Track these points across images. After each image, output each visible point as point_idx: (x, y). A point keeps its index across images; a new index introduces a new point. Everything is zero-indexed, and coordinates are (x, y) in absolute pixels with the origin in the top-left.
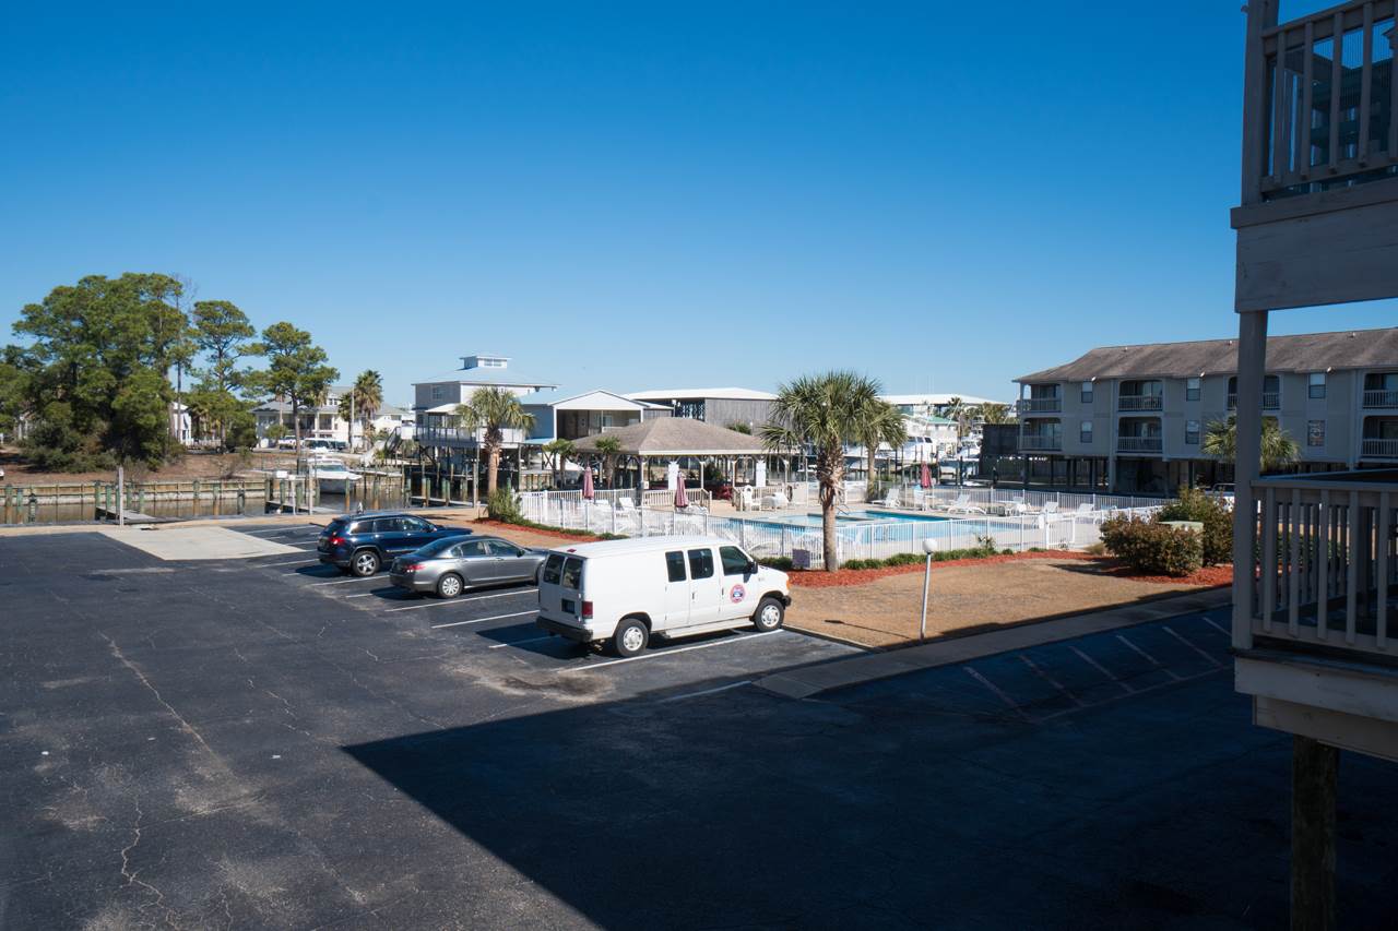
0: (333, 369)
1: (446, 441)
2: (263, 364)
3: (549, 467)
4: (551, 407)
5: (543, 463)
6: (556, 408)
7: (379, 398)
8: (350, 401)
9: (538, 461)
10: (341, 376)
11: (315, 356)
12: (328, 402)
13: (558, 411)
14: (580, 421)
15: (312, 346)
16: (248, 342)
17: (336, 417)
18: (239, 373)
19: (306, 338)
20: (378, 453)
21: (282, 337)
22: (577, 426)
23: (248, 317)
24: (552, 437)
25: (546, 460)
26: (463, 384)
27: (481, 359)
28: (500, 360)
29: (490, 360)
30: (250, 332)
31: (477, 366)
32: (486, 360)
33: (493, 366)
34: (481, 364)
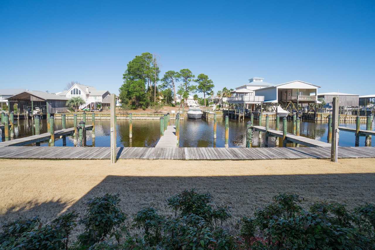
1: (235, 101)
2: (197, 84)
3: (274, 111)
4: (275, 88)
5: (272, 110)
6: (278, 88)
9: (270, 109)
11: (209, 82)
13: (278, 89)
14: (288, 94)
15: (208, 79)
16: (193, 79)
19: (207, 77)
21: (202, 77)
22: (287, 96)
23: (193, 73)
24: (276, 99)
25: (273, 109)
26: (248, 86)
27: (254, 79)
28: (260, 79)
29: (257, 79)
30: (194, 76)
31: (253, 81)
32: (256, 79)
33: (258, 81)
34: (254, 80)
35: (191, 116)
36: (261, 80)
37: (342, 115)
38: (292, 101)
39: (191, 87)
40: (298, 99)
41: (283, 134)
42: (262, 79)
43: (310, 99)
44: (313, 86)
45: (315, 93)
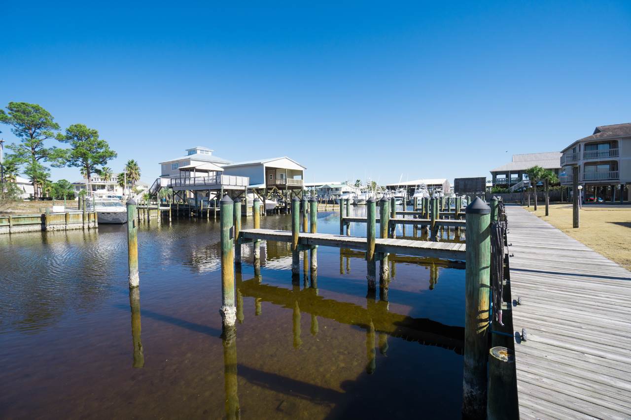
0: (113, 152)
2: (67, 146)
4: (260, 165)
6: (265, 165)
7: (139, 175)
8: (124, 177)
10: (118, 156)
11: (100, 145)
12: (112, 179)
13: (266, 167)
14: (269, 177)
15: (99, 139)
16: (55, 132)
17: (116, 186)
18: (46, 150)
19: (95, 134)
20: (145, 196)
21: (80, 133)
23: (53, 116)
24: (263, 183)
26: (192, 160)
27: (199, 150)
28: (208, 151)
29: (203, 151)
30: (56, 127)
31: (196, 153)
32: (201, 150)
33: (205, 153)
34: (198, 152)
35: (109, 219)
36: (209, 153)
37: (336, 205)
38: (277, 186)
39: (52, 152)
40: (286, 183)
41: (291, 235)
42: (210, 151)
43: (295, 184)
44: (299, 167)
45: (301, 176)
